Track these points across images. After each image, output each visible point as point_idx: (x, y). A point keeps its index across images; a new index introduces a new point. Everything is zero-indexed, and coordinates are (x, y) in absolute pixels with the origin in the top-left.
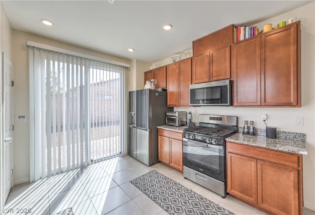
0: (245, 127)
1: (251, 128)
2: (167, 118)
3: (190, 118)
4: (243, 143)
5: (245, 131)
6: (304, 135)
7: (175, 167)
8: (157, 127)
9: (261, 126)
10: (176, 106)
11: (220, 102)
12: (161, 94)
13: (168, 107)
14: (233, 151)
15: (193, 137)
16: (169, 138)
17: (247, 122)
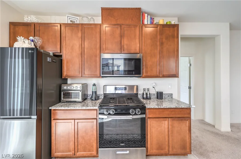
0: (144, 94)
1: (148, 94)
2: (63, 93)
3: (95, 90)
4: (161, 108)
5: (144, 96)
6: (172, 94)
7: (85, 155)
8: (50, 108)
9: (153, 92)
10: (70, 77)
11: (134, 73)
12: (54, 61)
13: (63, 78)
14: (152, 117)
15: (113, 112)
16: (75, 119)
17: (144, 90)
